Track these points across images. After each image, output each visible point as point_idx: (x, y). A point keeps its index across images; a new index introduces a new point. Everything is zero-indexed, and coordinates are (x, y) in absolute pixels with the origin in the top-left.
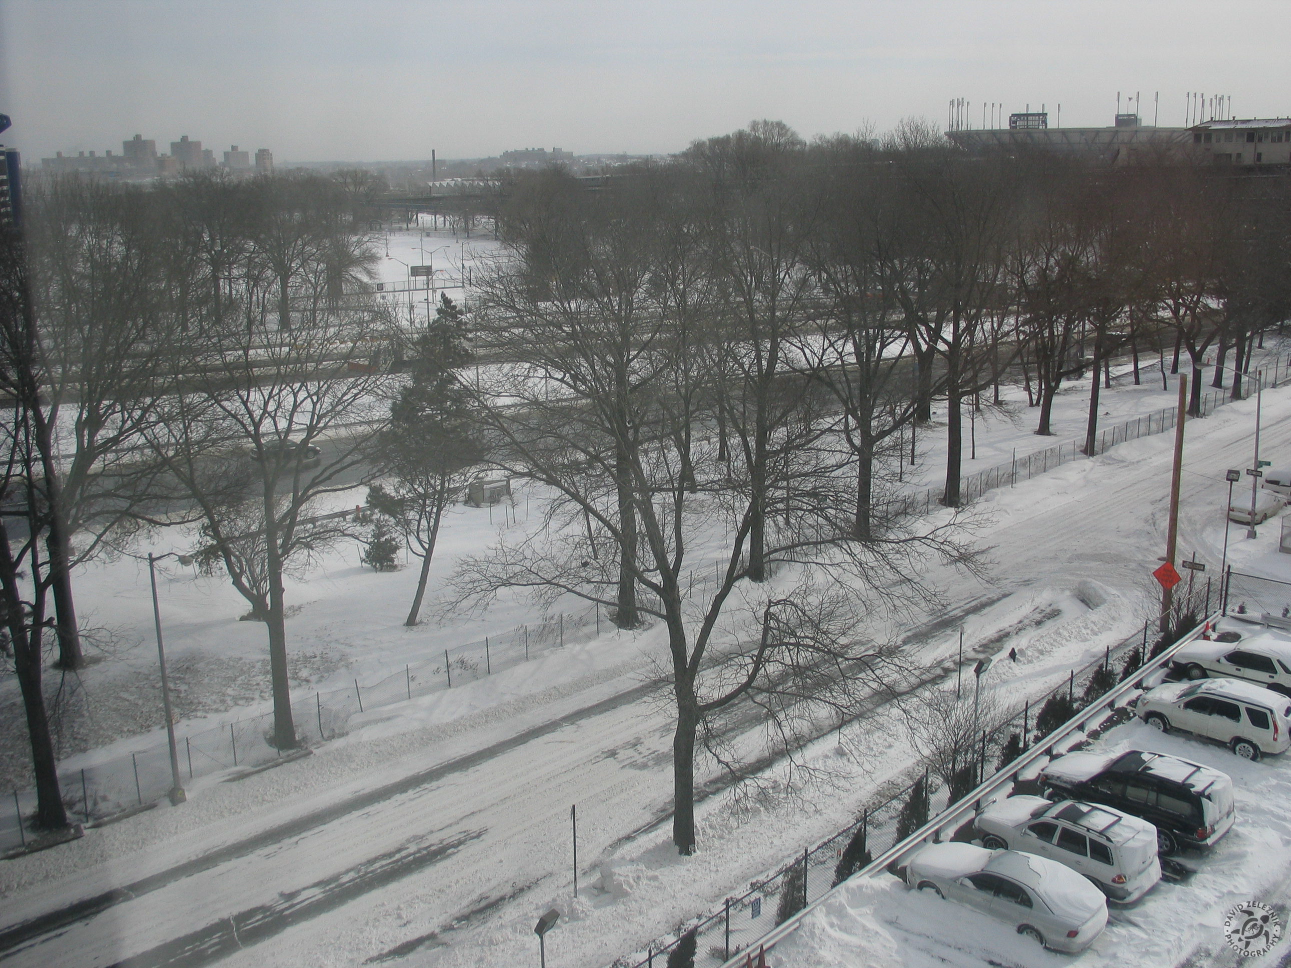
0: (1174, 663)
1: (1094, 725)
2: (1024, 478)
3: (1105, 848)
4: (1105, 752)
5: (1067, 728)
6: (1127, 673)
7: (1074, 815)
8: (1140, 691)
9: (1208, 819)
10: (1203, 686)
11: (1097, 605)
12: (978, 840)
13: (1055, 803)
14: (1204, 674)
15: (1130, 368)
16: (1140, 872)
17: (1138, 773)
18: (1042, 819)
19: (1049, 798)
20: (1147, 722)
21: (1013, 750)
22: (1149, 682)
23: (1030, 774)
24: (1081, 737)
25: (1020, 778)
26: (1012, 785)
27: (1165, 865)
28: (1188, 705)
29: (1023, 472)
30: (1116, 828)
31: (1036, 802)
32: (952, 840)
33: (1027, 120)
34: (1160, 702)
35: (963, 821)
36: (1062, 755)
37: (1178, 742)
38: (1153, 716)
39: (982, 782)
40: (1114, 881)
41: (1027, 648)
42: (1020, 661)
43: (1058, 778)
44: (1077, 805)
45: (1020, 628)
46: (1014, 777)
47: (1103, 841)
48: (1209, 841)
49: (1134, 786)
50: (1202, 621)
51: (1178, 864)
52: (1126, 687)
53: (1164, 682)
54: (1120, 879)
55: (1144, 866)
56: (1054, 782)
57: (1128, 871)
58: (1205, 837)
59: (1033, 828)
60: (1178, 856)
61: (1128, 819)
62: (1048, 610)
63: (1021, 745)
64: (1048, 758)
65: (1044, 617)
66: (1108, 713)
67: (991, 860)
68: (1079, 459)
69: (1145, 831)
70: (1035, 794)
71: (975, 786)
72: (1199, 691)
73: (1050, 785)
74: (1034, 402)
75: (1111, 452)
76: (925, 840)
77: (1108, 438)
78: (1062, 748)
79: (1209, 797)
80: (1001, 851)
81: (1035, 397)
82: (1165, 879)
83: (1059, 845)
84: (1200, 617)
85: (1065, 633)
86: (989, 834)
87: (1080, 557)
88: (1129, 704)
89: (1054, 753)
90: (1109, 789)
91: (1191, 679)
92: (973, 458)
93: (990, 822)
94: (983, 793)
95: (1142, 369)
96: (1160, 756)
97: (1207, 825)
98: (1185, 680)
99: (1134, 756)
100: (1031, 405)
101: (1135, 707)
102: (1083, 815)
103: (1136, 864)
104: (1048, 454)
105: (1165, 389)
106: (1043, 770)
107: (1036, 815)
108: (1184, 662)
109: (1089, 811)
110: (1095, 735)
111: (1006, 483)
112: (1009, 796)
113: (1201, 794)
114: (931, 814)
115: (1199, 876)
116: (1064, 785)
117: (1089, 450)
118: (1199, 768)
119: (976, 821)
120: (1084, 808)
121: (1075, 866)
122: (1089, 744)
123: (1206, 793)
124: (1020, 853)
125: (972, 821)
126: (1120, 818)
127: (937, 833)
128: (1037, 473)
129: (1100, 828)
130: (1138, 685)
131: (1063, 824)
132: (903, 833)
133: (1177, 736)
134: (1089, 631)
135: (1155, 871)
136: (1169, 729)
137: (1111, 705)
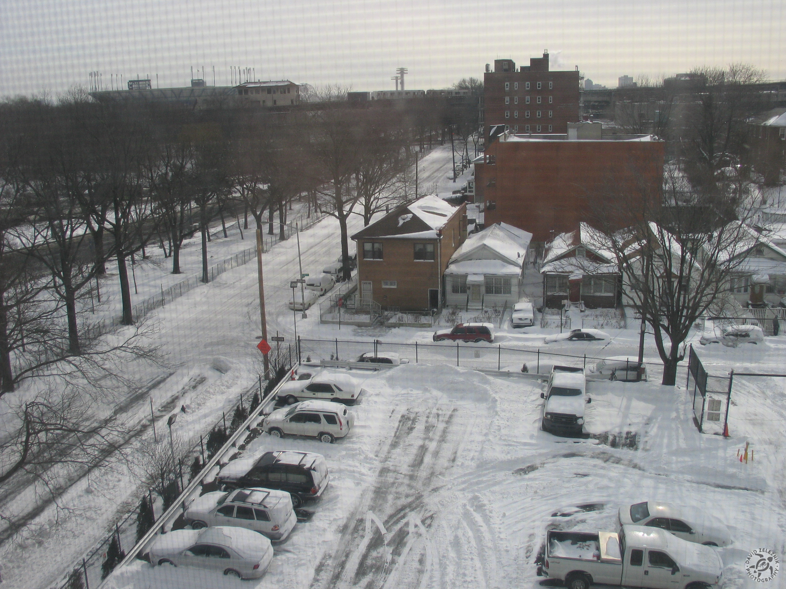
0: (279, 397)
1: (241, 442)
2: (169, 302)
3: (264, 512)
4: (250, 456)
5: (226, 447)
6: (253, 408)
7: (243, 498)
8: (262, 417)
9: (316, 482)
10: (298, 407)
11: (226, 371)
12: (188, 526)
13: (230, 493)
14: (296, 400)
15: (220, 228)
16: (286, 521)
17: (273, 465)
18: (225, 504)
19: (225, 490)
20: (270, 434)
21: (197, 468)
22: (267, 410)
23: (210, 479)
24: (235, 450)
25: (205, 483)
26: (201, 487)
27: (298, 513)
28: (292, 420)
29: (167, 298)
30: (268, 500)
31: (218, 495)
32: (173, 529)
33: (139, 84)
34: (275, 421)
35: (177, 516)
36: (226, 464)
37: (290, 441)
38: (274, 430)
39: (183, 490)
40: (273, 530)
41: (191, 404)
42: (188, 412)
43: (228, 477)
44: (243, 491)
45: (184, 392)
46: (201, 483)
47: (262, 508)
48: (319, 494)
49: (272, 472)
50: (289, 370)
51: (304, 511)
52: (255, 416)
53: (275, 409)
54: (276, 528)
55: (287, 517)
56: (226, 480)
57: (280, 522)
58: (316, 492)
59: (220, 511)
60: (303, 506)
61: (273, 492)
62: (198, 379)
63: (201, 463)
64: (218, 467)
65: (197, 383)
66: (248, 433)
67: (200, 535)
68: (201, 285)
69: (285, 497)
70: (215, 490)
71: (180, 494)
72: (297, 410)
73: (224, 483)
74: (168, 255)
75: (218, 279)
76: (156, 534)
77: (215, 272)
78: (225, 460)
79: (314, 469)
80: (204, 529)
81: (168, 251)
82: (299, 521)
83: (237, 517)
84: (286, 368)
85: (211, 390)
86: (195, 521)
87: (211, 344)
88: (258, 425)
89: (221, 463)
90: (258, 477)
91: (289, 404)
92: (136, 293)
93: (192, 513)
94: (185, 497)
95: (227, 228)
96: (283, 452)
97: (316, 485)
98: (286, 405)
99: (268, 456)
100: (166, 257)
101: (262, 426)
102: (247, 496)
103: (283, 517)
104: (182, 285)
105: (243, 239)
106: (217, 474)
107: (220, 502)
108: (284, 395)
109: (251, 493)
110: (242, 447)
111: (158, 306)
112: (201, 495)
113: (310, 469)
114: (156, 517)
115: (317, 514)
116: (232, 481)
117: (205, 279)
118: (305, 454)
119: (185, 514)
120: (247, 492)
121: (249, 527)
122: (240, 454)
123: (312, 468)
124: (216, 527)
125: (182, 515)
126: (269, 493)
127: (163, 528)
128: (176, 297)
129: (259, 501)
130: (261, 414)
131: (237, 504)
132: (141, 533)
133: (288, 438)
134: (225, 387)
135: (294, 517)
136: (284, 435)
137: (248, 428)
